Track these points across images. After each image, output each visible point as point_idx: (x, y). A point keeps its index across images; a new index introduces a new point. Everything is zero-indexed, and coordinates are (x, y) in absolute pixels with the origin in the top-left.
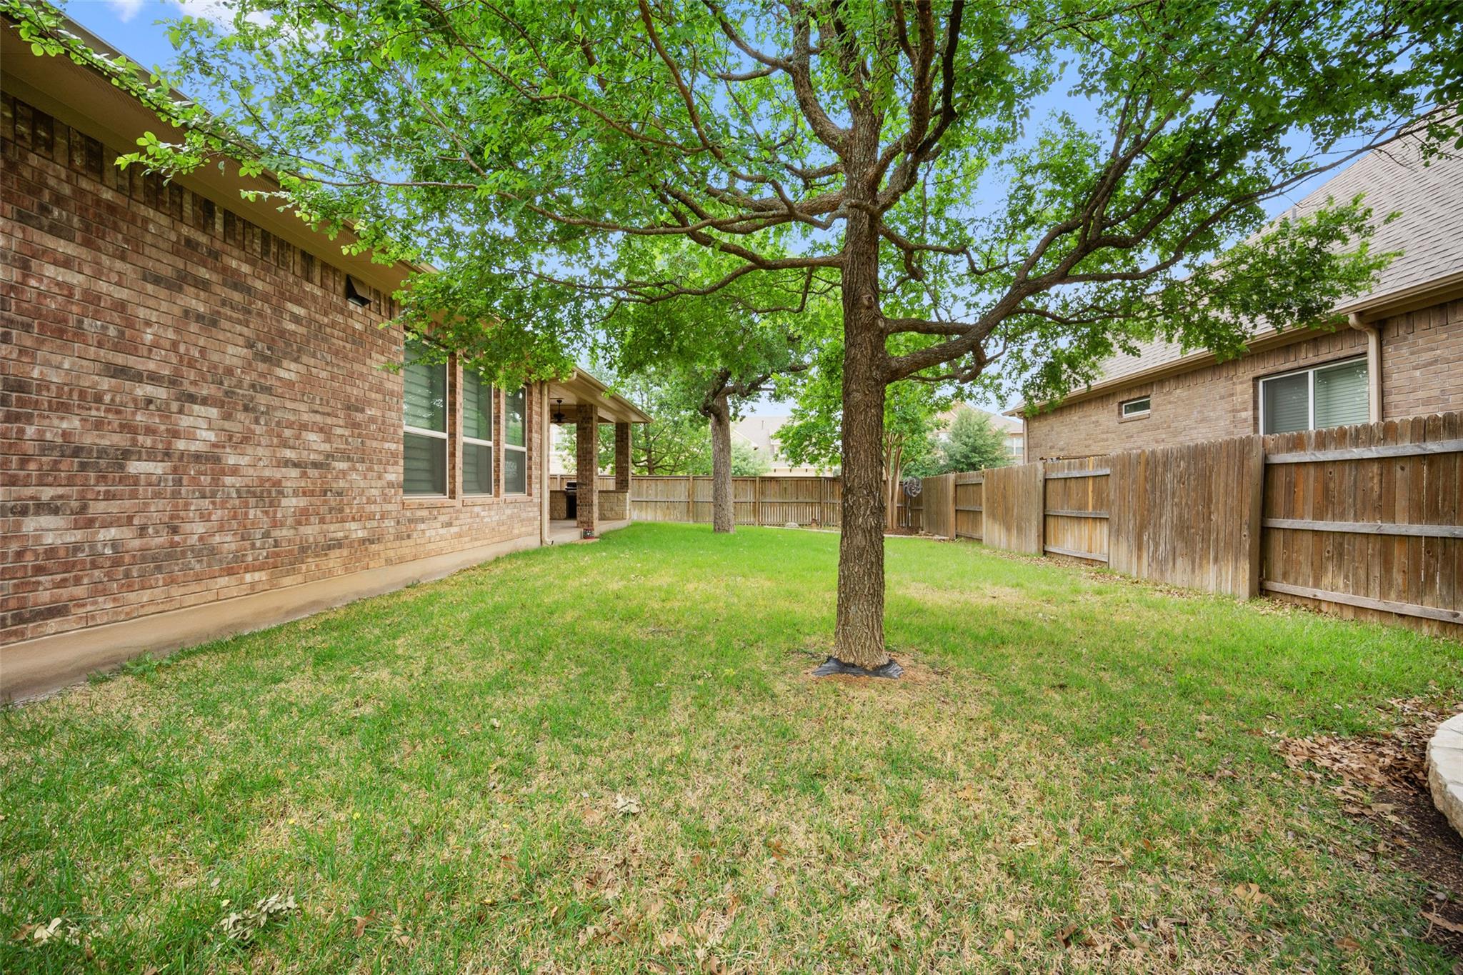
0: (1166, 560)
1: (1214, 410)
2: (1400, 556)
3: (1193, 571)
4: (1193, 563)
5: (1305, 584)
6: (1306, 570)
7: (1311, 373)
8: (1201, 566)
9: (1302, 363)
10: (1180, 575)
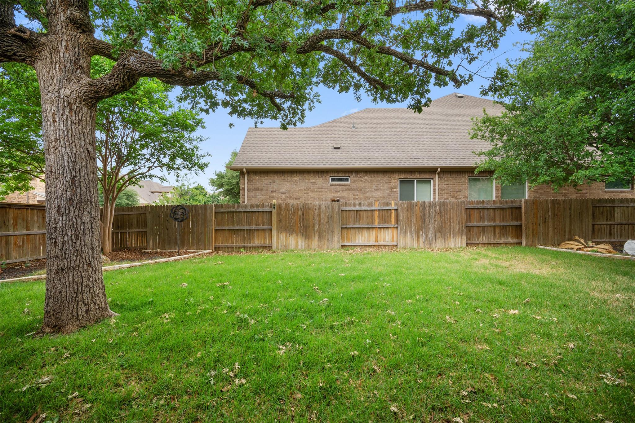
0: (432, 240)
1: (383, 186)
2: (498, 230)
3: (445, 242)
4: (445, 239)
5: (475, 240)
6: (475, 236)
7: (415, 181)
8: (448, 240)
9: (415, 177)
10: (439, 244)
